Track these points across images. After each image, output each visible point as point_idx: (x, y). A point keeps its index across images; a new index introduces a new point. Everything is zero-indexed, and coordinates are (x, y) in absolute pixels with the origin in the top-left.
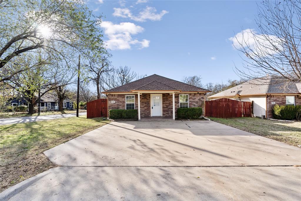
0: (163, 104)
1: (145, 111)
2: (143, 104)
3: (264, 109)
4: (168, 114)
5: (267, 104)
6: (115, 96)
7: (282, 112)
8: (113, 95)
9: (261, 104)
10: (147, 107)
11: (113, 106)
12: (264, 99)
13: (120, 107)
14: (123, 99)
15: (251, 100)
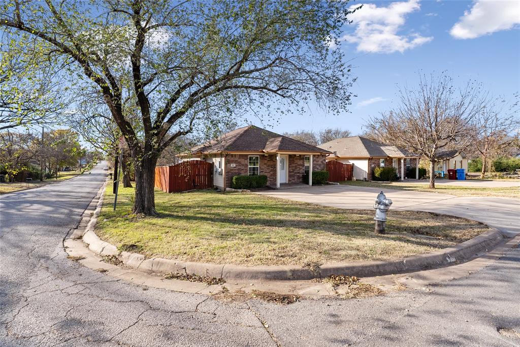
0: (289, 167)
1: (271, 177)
2: (269, 168)
3: (366, 172)
4: (294, 179)
5: (369, 166)
6: (235, 157)
7: (381, 174)
8: (234, 156)
9: (363, 166)
10: (273, 172)
11: (232, 171)
12: (366, 162)
13: (242, 172)
14: (246, 161)
15: (351, 162)
